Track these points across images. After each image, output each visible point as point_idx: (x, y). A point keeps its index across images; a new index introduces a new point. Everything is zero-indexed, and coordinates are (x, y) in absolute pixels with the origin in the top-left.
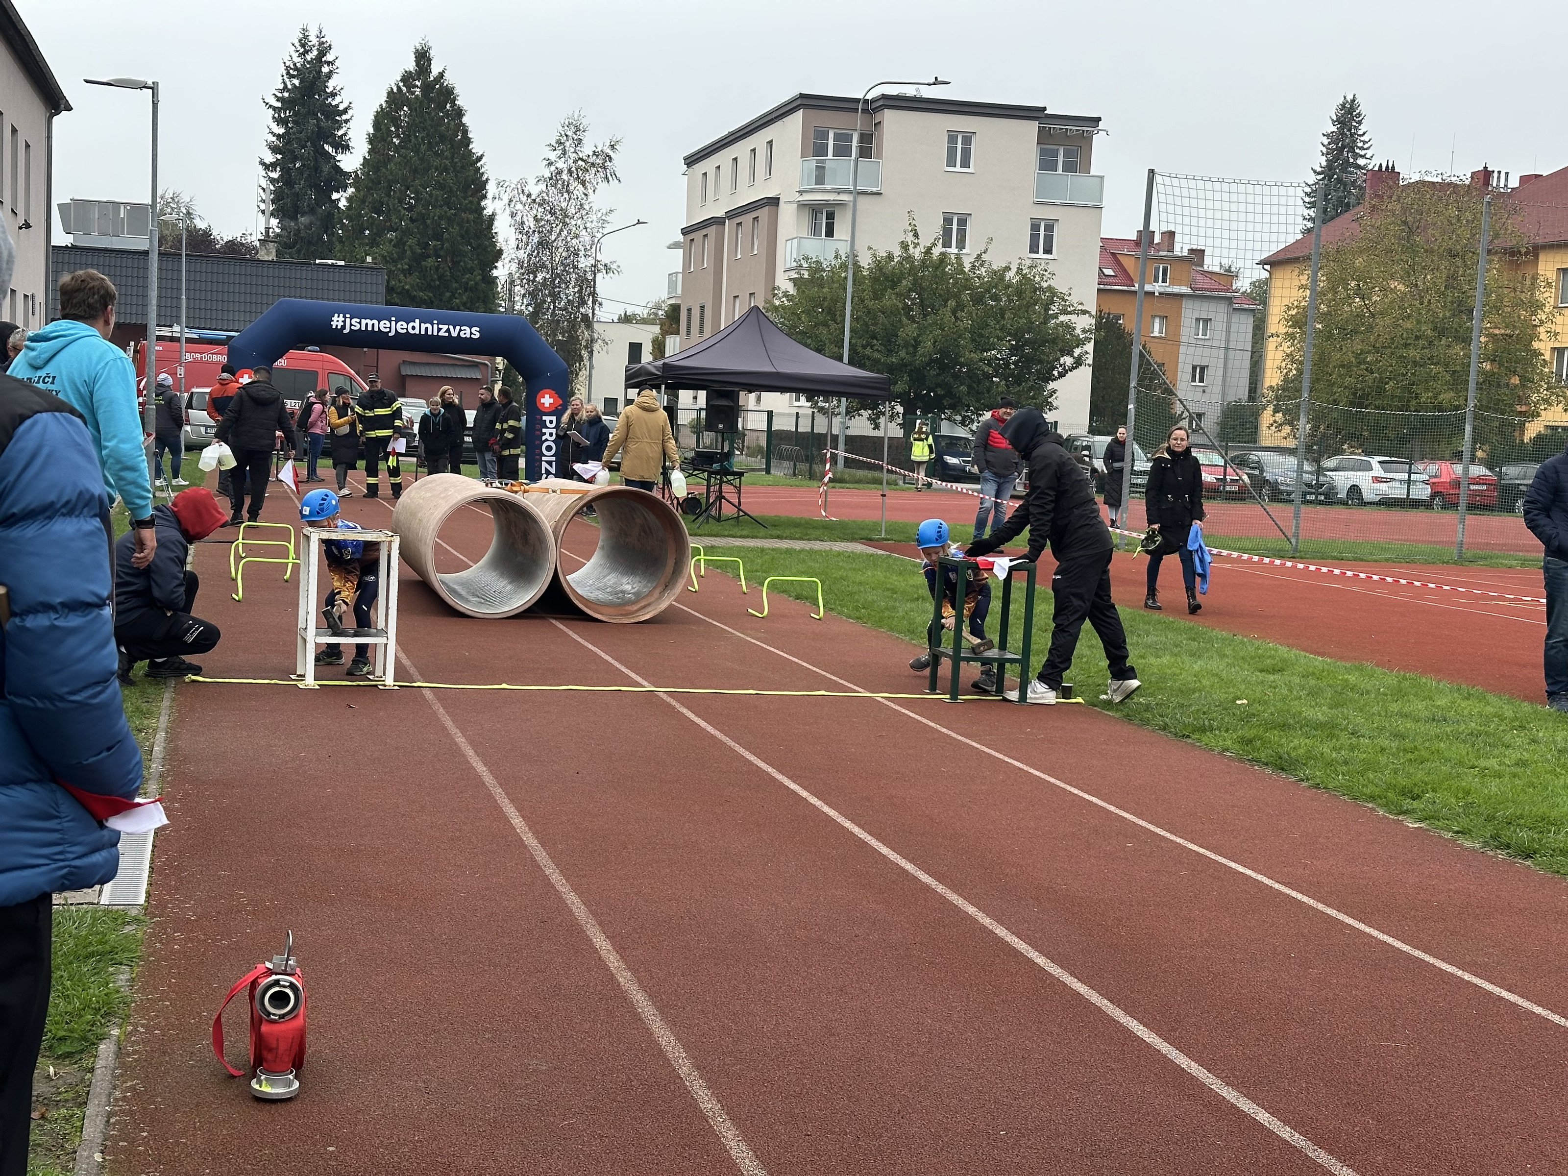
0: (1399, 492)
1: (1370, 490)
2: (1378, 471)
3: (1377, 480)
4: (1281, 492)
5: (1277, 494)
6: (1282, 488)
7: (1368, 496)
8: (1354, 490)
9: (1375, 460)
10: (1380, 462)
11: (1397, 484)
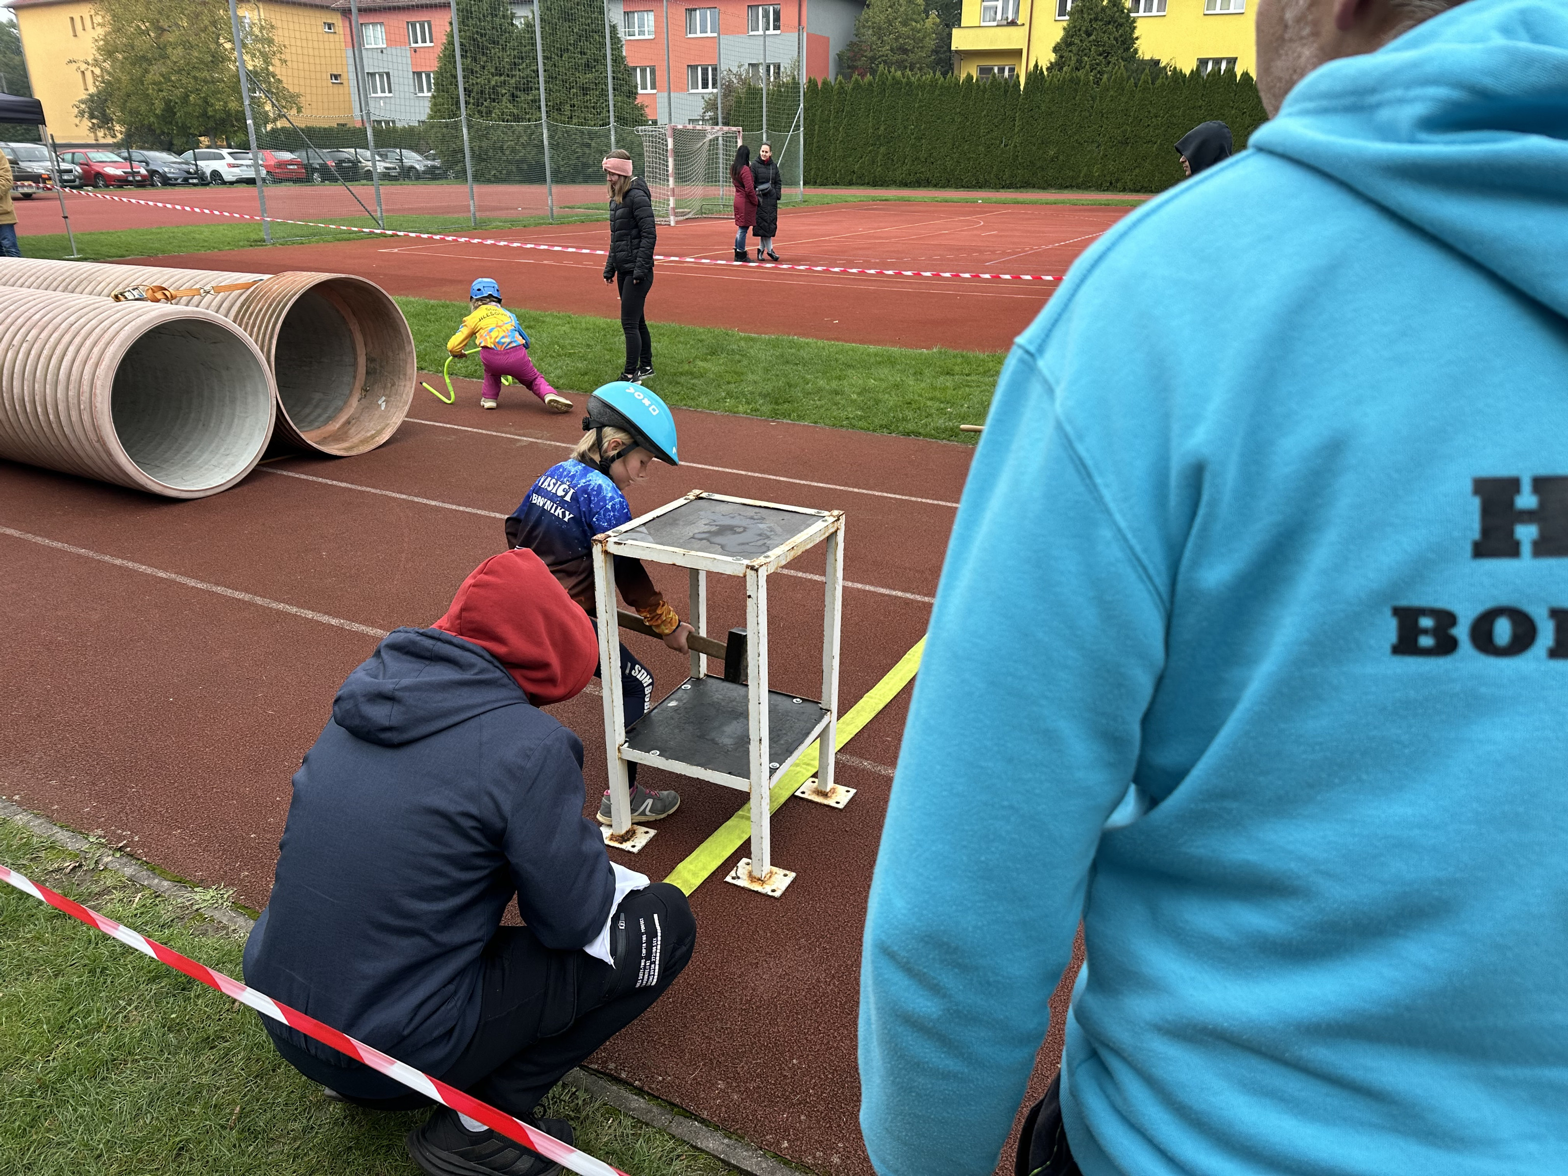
0: (250, 174)
1: (228, 174)
2: (230, 160)
3: (231, 166)
4: (170, 179)
5: (167, 181)
6: (169, 175)
7: (227, 177)
8: (216, 174)
9: (225, 152)
10: (230, 154)
11: (245, 168)
